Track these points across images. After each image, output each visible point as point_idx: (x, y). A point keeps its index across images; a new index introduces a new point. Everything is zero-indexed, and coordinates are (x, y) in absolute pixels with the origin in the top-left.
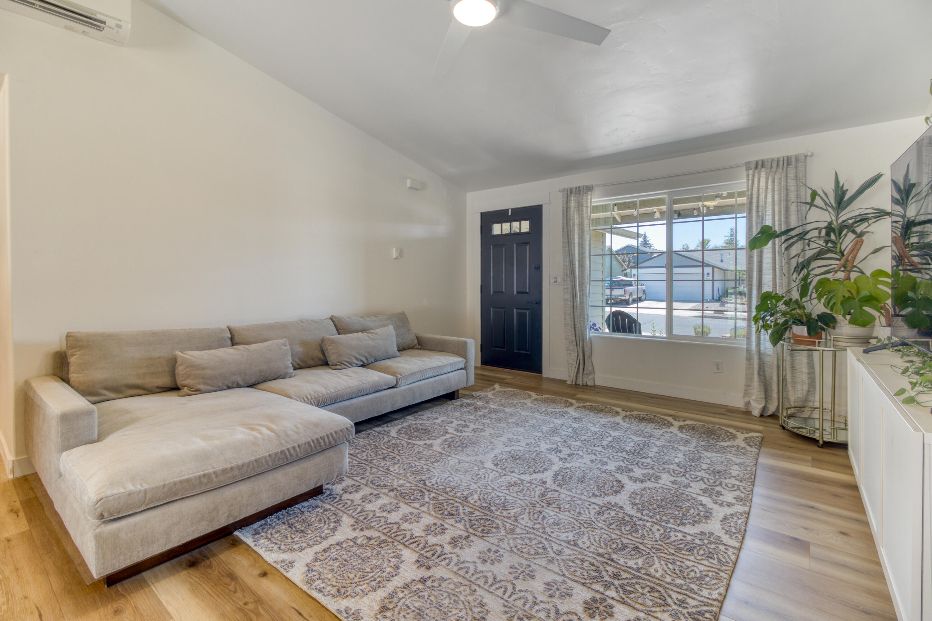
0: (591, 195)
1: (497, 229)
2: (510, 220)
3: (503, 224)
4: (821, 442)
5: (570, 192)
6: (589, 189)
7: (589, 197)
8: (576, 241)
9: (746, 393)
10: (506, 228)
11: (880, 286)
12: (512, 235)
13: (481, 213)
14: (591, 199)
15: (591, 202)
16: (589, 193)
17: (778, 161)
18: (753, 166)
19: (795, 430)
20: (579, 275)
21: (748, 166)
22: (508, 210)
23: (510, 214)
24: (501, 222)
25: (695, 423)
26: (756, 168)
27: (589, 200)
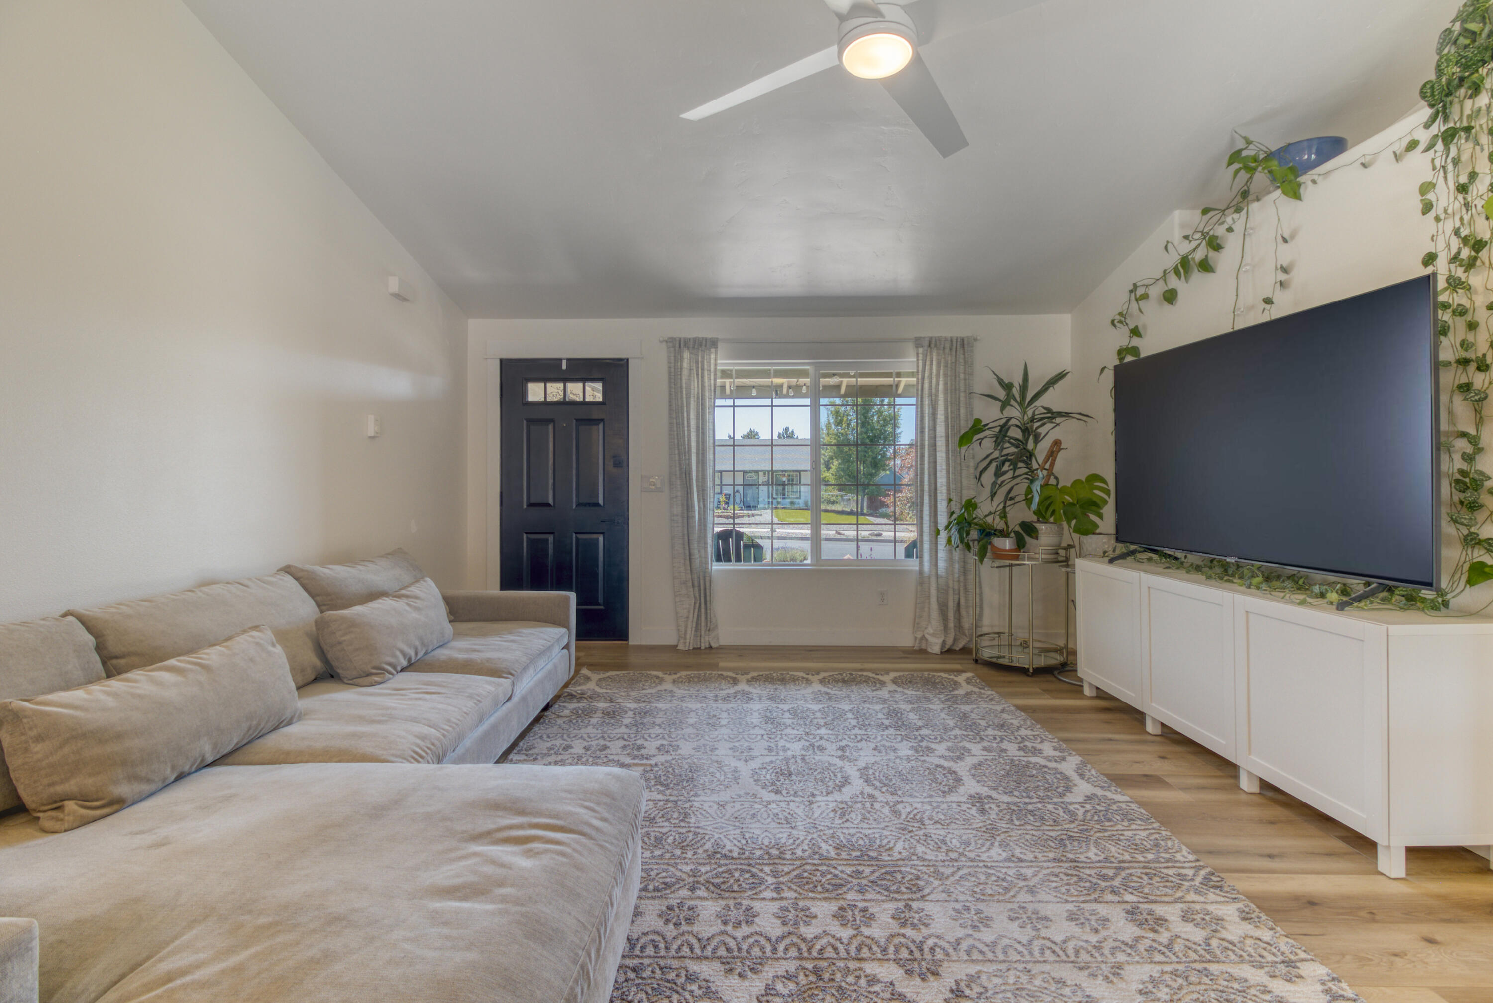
0: (716, 354)
1: (535, 392)
2: (565, 378)
3: (549, 385)
4: (1031, 670)
5: (678, 345)
6: (713, 343)
7: (713, 356)
8: (693, 423)
9: (916, 626)
10: (555, 391)
11: (1097, 492)
12: (565, 404)
13: (502, 361)
14: (716, 360)
15: (716, 365)
16: (713, 350)
17: (951, 341)
18: (926, 343)
19: (994, 660)
20: (697, 476)
21: (918, 342)
22: (561, 360)
23: (564, 367)
24: (546, 380)
25: (902, 673)
26: (929, 346)
27: (712, 361)
